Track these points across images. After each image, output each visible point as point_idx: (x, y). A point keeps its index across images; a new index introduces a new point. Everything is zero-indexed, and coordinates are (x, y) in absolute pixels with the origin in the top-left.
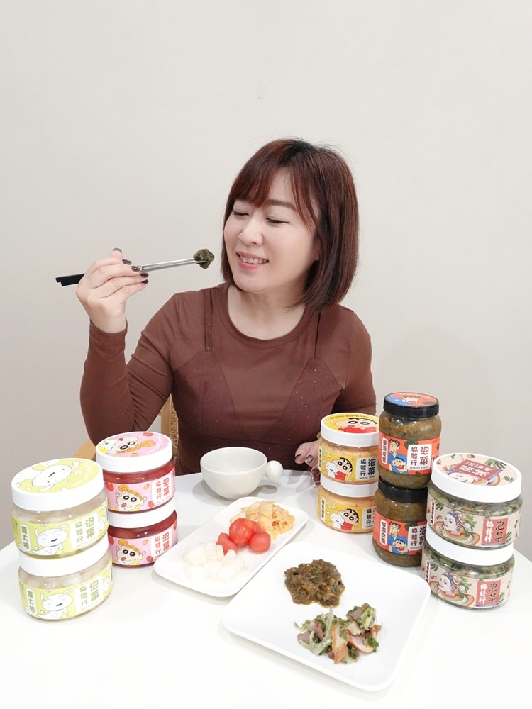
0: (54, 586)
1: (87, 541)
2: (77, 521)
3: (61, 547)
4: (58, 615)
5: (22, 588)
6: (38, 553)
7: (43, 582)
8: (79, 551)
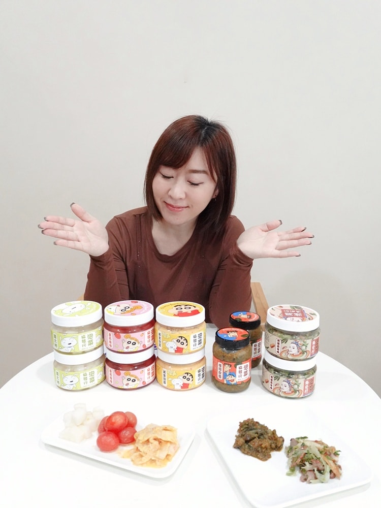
0: (69, 370)
1: (88, 348)
2: (82, 334)
3: (73, 349)
4: (71, 388)
5: (55, 370)
6: (62, 350)
7: (64, 367)
8: (84, 352)
